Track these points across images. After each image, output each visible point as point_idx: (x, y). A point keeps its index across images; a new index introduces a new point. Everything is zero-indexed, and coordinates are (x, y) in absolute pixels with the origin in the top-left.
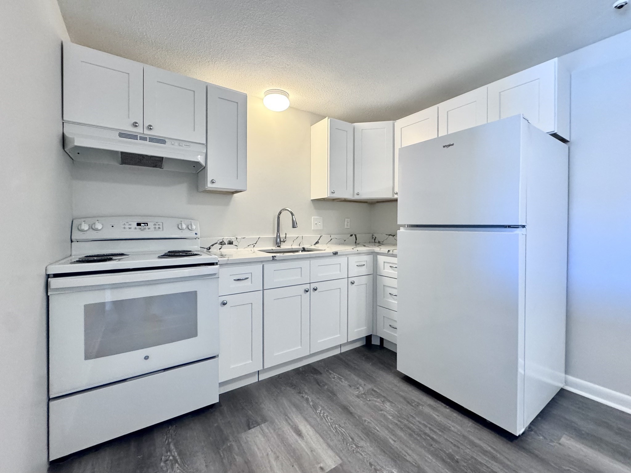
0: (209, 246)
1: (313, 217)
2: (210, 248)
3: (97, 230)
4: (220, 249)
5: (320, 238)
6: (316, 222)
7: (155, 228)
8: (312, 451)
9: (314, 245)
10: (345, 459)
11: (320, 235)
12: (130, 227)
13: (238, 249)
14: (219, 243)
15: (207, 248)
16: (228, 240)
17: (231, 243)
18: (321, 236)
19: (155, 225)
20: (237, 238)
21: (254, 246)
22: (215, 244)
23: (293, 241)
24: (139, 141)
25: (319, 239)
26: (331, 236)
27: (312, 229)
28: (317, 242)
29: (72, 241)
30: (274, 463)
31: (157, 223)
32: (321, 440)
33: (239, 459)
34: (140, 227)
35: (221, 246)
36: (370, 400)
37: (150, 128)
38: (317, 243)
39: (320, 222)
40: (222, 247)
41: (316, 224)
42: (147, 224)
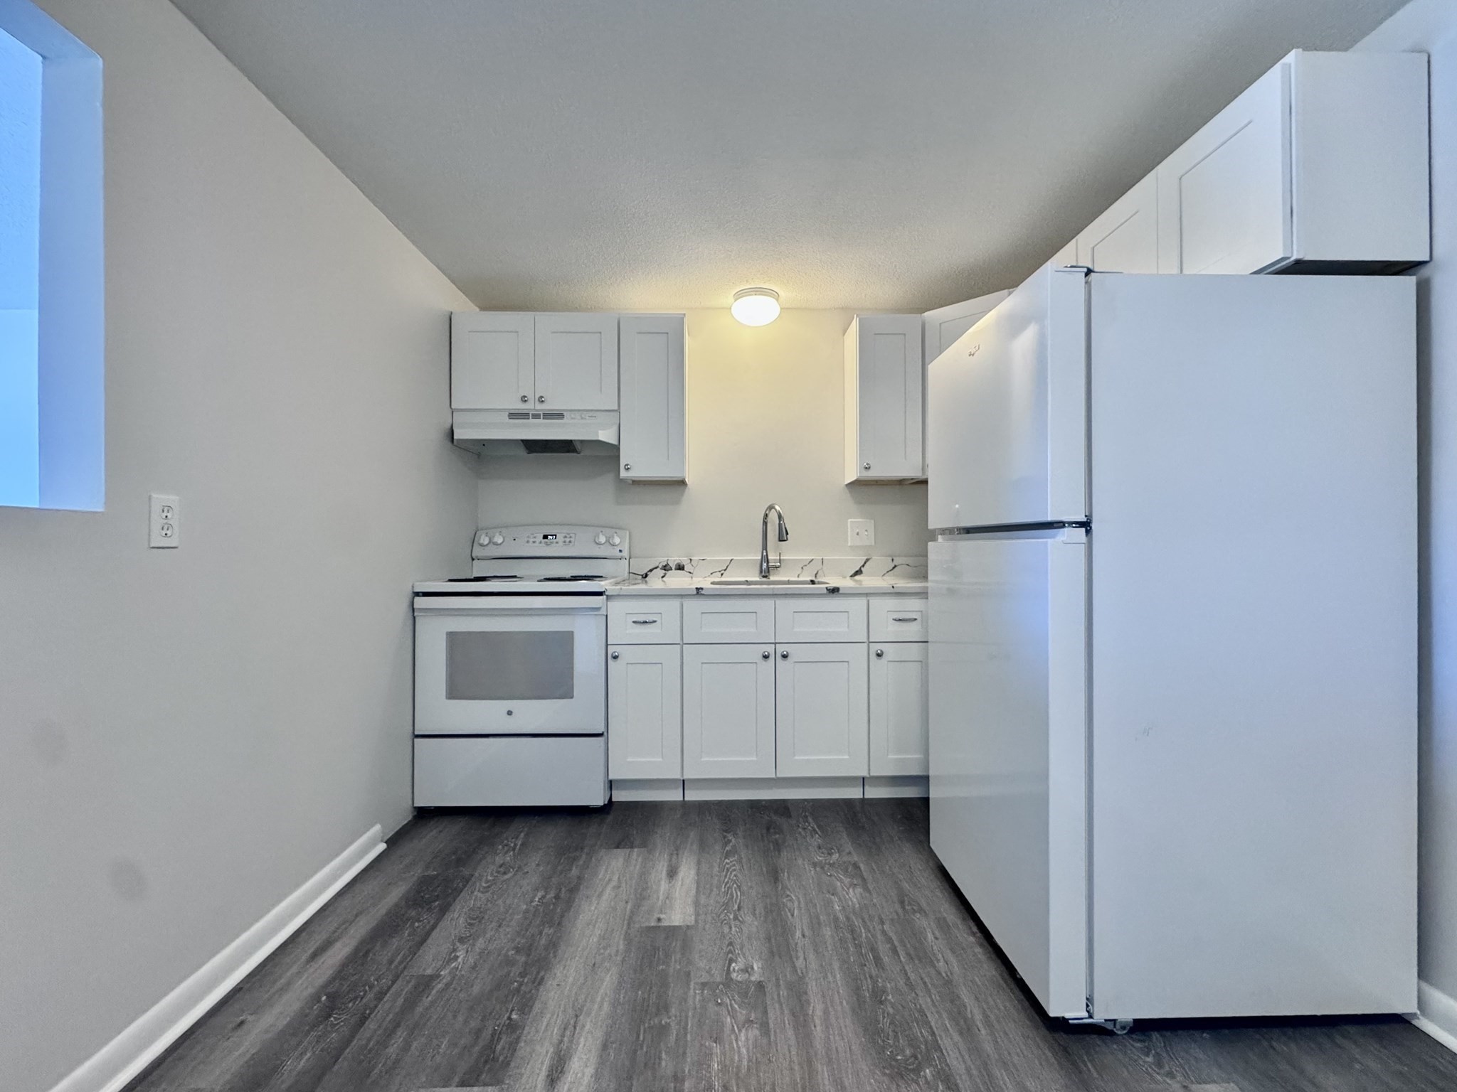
0: (645, 571)
1: (850, 520)
2: (646, 576)
3: (496, 544)
4: (663, 577)
5: (865, 563)
6: (858, 531)
7: (565, 542)
8: (667, 898)
9: (851, 576)
10: (701, 924)
11: (866, 558)
12: (534, 540)
13: (694, 579)
14: (660, 566)
15: (642, 575)
16: (676, 563)
17: (680, 567)
18: (867, 560)
19: (565, 537)
20: (691, 560)
21: (722, 574)
22: (656, 568)
23: (802, 568)
24: (532, 421)
25: (863, 566)
26: (893, 560)
27: (849, 544)
28: (857, 572)
29: (473, 559)
30: (608, 891)
31: (568, 534)
32: (694, 892)
33: (575, 872)
34: (546, 540)
35: (664, 571)
36: (831, 876)
37: (541, 400)
38: (859, 572)
39: (866, 530)
40: (665, 574)
41: (858, 534)
42: (556, 535)
